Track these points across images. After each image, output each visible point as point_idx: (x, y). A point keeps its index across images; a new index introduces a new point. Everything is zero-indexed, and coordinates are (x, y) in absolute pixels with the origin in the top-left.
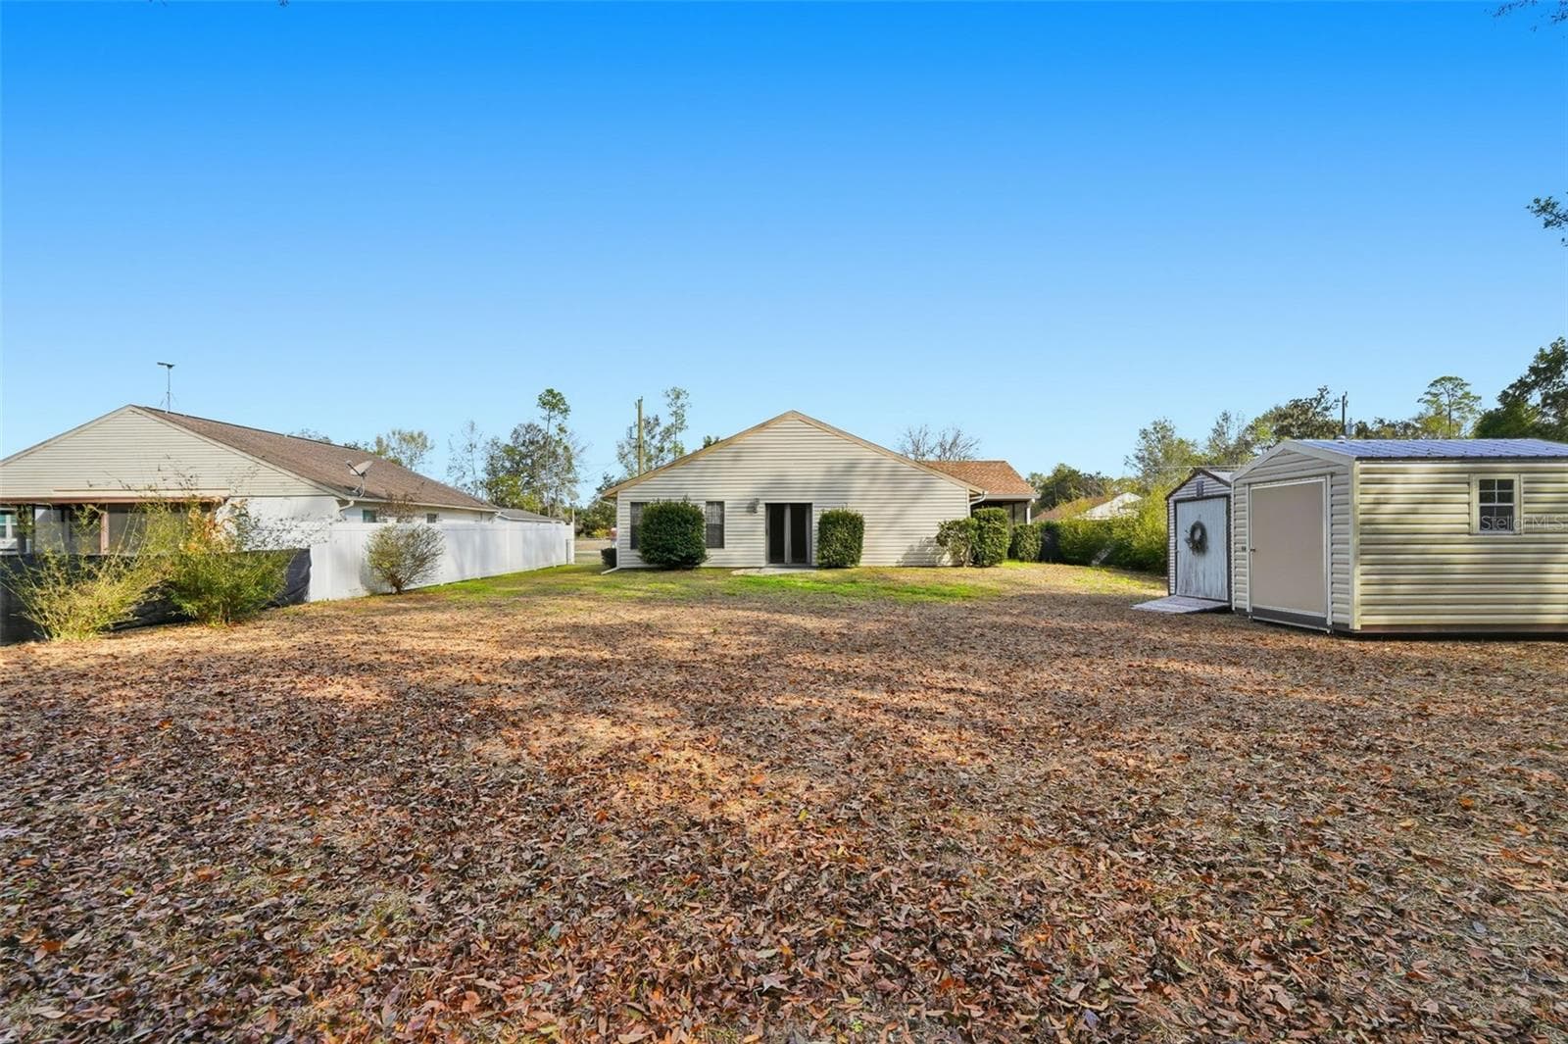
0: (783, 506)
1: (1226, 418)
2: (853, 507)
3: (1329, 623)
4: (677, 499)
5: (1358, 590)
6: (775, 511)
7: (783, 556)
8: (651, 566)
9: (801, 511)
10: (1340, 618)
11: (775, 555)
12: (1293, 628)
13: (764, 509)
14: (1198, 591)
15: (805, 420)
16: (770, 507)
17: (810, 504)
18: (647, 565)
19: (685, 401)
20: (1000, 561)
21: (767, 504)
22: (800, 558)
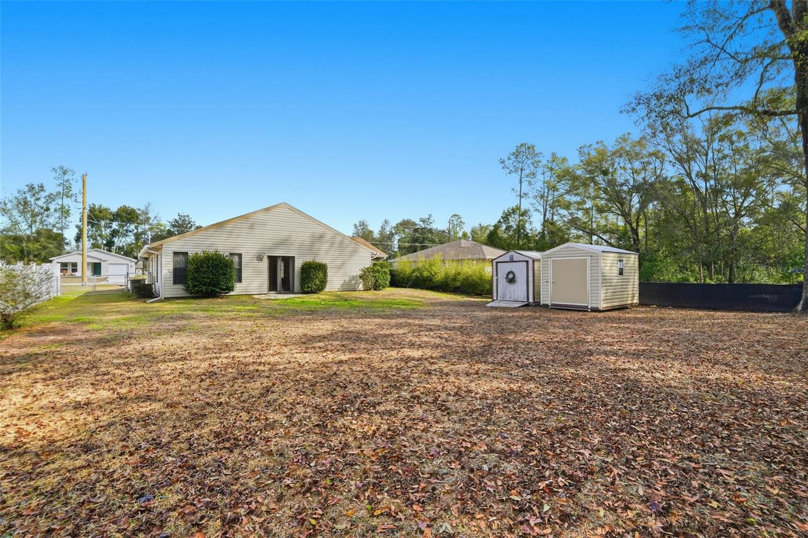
0: (276, 257)
1: (386, 222)
2: (320, 260)
3: (589, 307)
4: (212, 251)
5: (602, 296)
6: (273, 260)
7: (277, 288)
8: (192, 295)
9: (288, 261)
10: (594, 306)
11: (273, 287)
12: (571, 310)
13: (267, 259)
14: (510, 298)
15: (291, 208)
16: (269, 257)
17: (293, 258)
18: (189, 295)
19: (70, 177)
20: (384, 287)
21: (268, 256)
22: (287, 287)
